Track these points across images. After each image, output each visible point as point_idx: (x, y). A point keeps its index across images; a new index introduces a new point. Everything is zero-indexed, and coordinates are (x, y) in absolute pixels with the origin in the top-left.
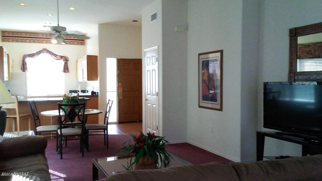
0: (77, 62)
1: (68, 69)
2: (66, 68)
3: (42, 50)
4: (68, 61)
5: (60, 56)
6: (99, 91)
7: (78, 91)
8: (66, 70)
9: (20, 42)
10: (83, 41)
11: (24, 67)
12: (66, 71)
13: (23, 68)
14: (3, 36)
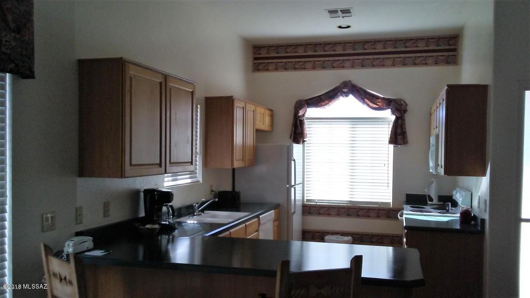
0: (431, 115)
1: (404, 134)
2: (399, 131)
3: (338, 86)
4: (405, 111)
5: (383, 99)
6: (486, 217)
7: (429, 196)
8: (399, 137)
9: (292, 69)
10: (451, 53)
11: (297, 132)
12: (399, 141)
13: (295, 132)
14: (255, 59)
